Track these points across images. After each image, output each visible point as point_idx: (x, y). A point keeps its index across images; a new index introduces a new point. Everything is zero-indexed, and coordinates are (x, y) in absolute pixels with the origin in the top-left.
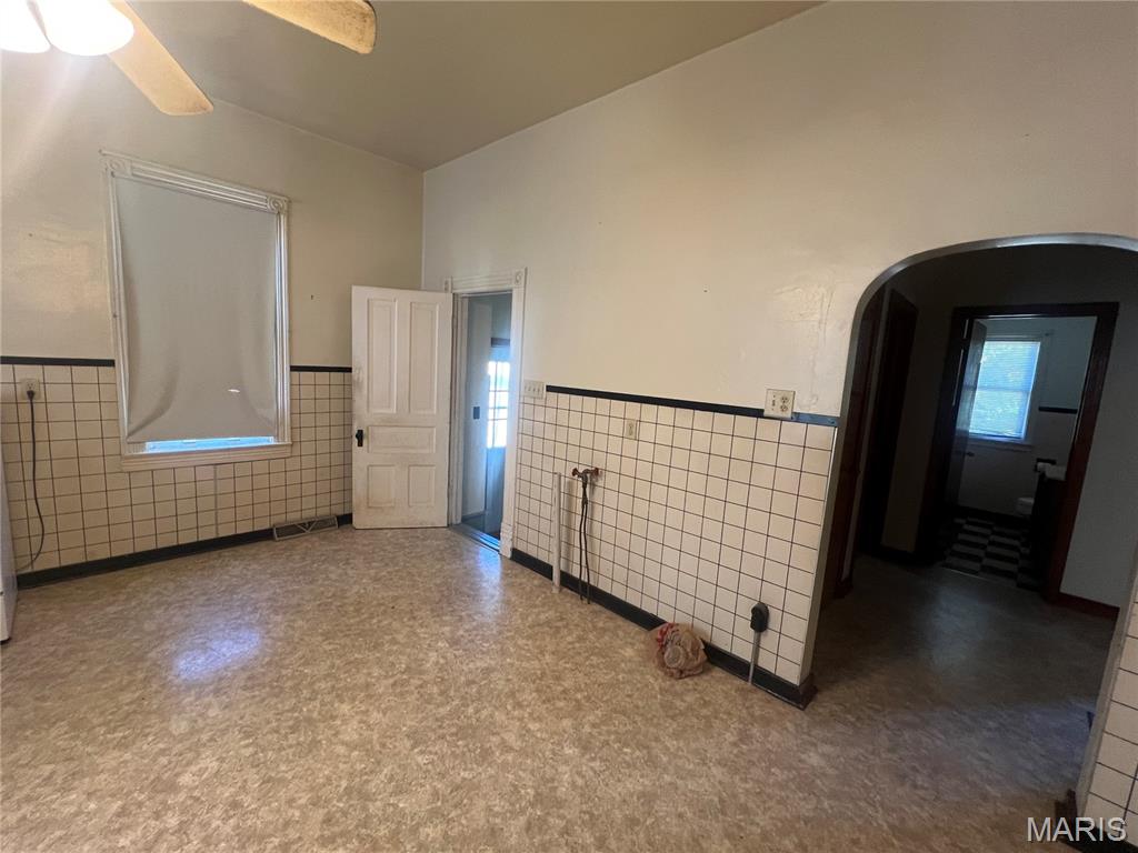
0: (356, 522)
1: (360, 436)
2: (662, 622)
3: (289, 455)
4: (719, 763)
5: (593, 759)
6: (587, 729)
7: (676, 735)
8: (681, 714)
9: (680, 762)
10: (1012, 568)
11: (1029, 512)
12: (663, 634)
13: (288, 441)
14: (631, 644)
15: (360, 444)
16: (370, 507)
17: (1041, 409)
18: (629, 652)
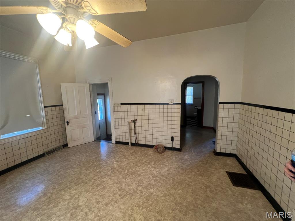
0: (69, 145)
1: (68, 123)
2: (154, 146)
3: (47, 131)
4: (175, 162)
5: (157, 169)
6: (153, 165)
7: (166, 161)
8: (165, 158)
9: (170, 164)
10: (196, 124)
11: (196, 115)
12: (156, 147)
13: (46, 127)
14: (151, 151)
15: (68, 125)
16: (72, 141)
17: (194, 98)
18: (151, 152)
